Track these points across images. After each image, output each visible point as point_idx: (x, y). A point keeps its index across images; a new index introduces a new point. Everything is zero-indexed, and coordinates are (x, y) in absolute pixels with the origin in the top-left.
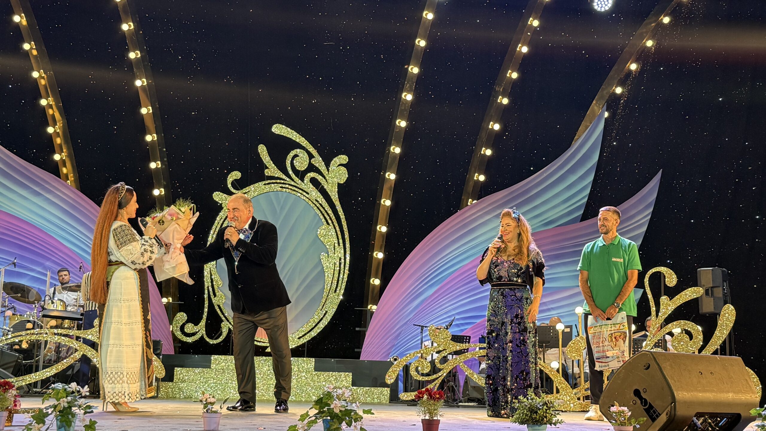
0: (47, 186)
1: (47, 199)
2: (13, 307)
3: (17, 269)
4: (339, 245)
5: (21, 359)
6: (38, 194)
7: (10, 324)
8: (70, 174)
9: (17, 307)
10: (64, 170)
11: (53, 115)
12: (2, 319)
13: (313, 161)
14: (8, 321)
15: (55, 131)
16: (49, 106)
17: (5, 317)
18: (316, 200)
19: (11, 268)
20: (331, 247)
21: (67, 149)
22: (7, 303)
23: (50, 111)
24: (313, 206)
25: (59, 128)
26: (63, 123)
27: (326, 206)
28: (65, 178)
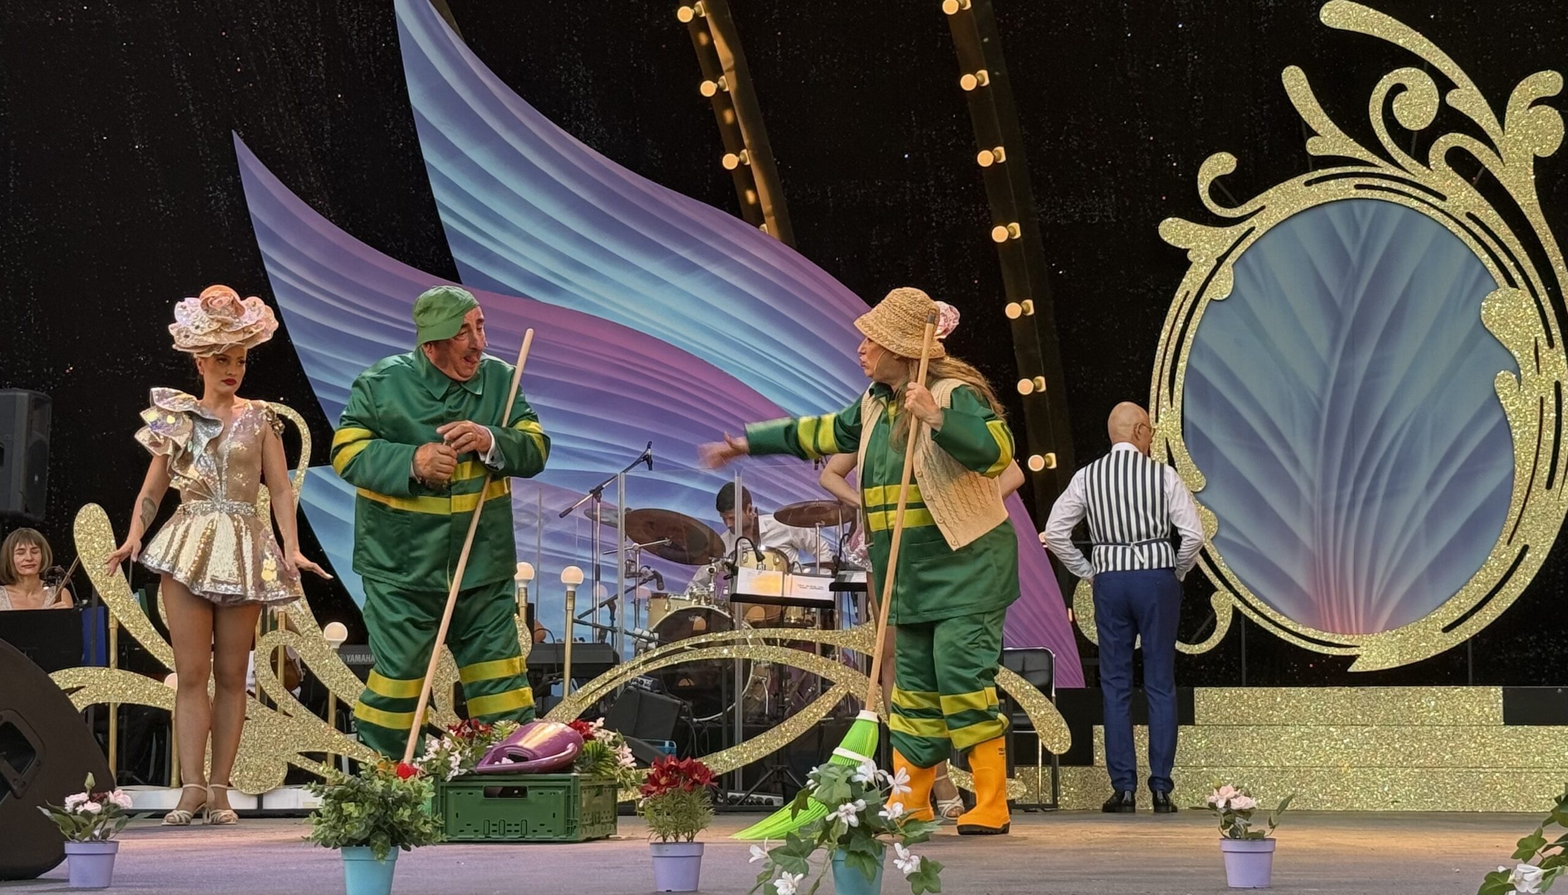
0: (710, 243)
1: (715, 279)
2: (656, 576)
3: (655, 475)
4: (1551, 344)
5: (687, 714)
6: (688, 268)
7: (650, 620)
8: (767, 207)
9: (664, 575)
10: (751, 196)
11: (711, 48)
12: (629, 610)
13: (1451, 99)
14: (644, 614)
15: (719, 90)
16: (699, 22)
17: (637, 603)
18: (1470, 216)
19: (641, 472)
20: (1523, 356)
21: (753, 136)
22: (638, 567)
23: (703, 38)
24: (1462, 234)
25: (728, 82)
26: (737, 68)
27: (1504, 232)
28: (756, 217)
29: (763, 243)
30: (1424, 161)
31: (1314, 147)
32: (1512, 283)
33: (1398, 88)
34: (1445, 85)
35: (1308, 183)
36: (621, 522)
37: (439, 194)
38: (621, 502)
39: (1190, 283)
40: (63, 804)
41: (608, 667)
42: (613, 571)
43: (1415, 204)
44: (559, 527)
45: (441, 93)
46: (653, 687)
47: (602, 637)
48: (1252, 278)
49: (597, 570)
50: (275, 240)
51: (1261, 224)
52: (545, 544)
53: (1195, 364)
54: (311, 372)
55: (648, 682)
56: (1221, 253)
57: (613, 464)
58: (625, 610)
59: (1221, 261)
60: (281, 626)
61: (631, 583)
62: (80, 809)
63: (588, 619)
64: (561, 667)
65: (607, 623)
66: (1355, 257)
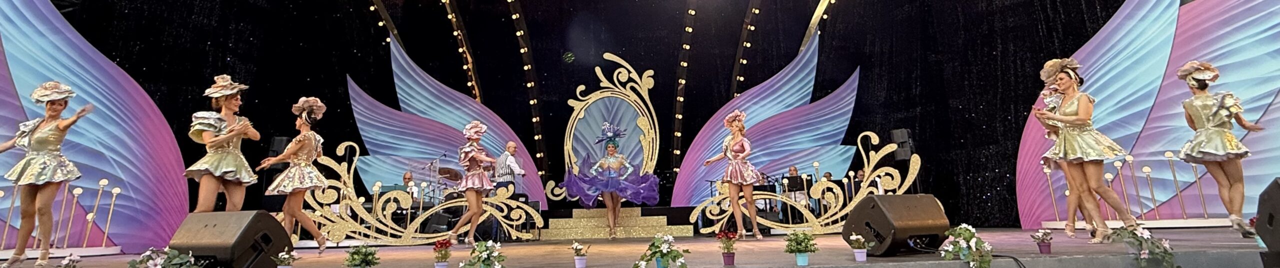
0: (464, 103)
2: (445, 184)
3: (447, 159)
4: (651, 129)
6: (458, 109)
7: (443, 195)
8: (478, 94)
9: (447, 183)
10: (474, 92)
11: (466, 58)
12: (438, 192)
13: (631, 75)
14: (441, 193)
15: (468, 67)
16: (464, 52)
17: (440, 191)
18: (635, 101)
19: (443, 158)
20: (646, 132)
21: (476, 78)
22: (441, 182)
23: (465, 56)
24: (633, 105)
25: (470, 66)
26: (473, 63)
27: (642, 104)
28: (475, 97)
29: (476, 103)
30: (625, 88)
31: (602, 85)
32: (643, 115)
33: (620, 73)
34: (629, 72)
35: (601, 93)
36: (437, 170)
37: (398, 90)
38: (438, 165)
39: (574, 114)
40: (278, 255)
41: (432, 207)
42: (434, 182)
43: (622, 98)
44: (421, 171)
45: (400, 66)
46: (443, 212)
47: (431, 199)
48: (588, 113)
49: (431, 182)
50: (355, 100)
51: (590, 101)
52: (418, 176)
53: (576, 133)
54: (361, 133)
55: (441, 211)
56: (581, 107)
57: (437, 156)
58: (437, 192)
59: (581, 109)
60: (348, 198)
61: (439, 185)
62: (283, 257)
63: (427, 195)
64: (419, 208)
65: (432, 196)
66: (610, 109)
